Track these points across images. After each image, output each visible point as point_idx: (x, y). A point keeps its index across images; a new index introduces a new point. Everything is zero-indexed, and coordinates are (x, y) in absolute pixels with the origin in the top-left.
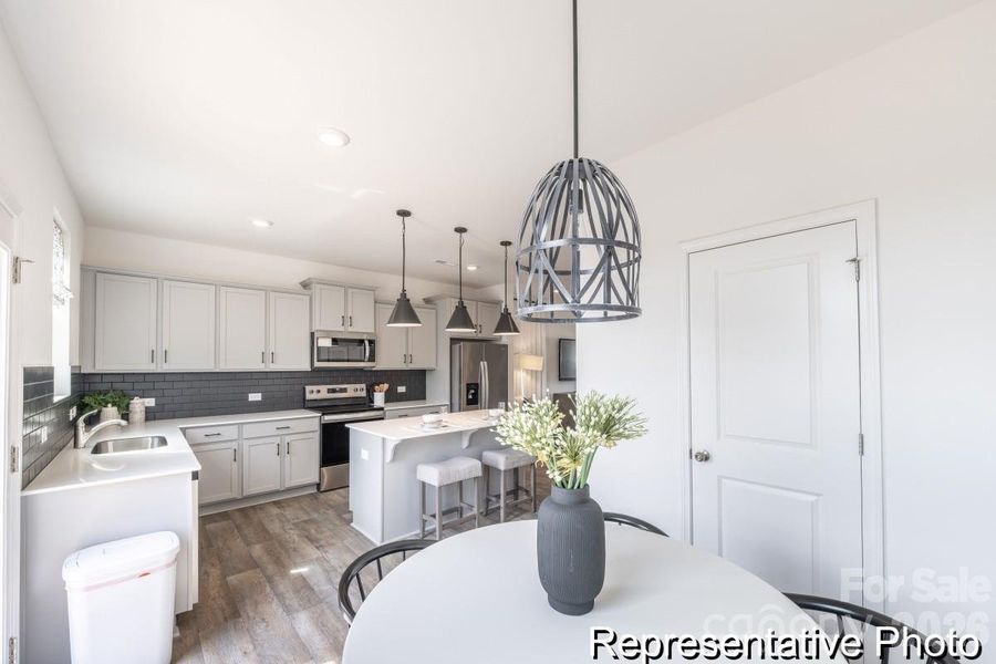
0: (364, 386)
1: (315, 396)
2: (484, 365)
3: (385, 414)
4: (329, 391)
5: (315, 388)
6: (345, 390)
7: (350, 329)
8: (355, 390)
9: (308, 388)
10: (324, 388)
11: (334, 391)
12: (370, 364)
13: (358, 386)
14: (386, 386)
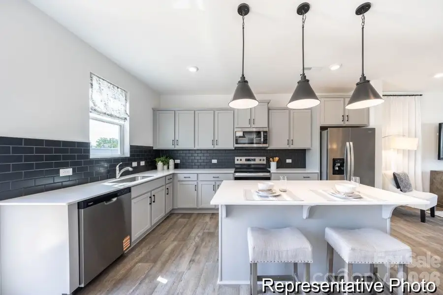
0: (265, 158)
1: (239, 162)
2: (350, 145)
3: (271, 175)
4: (247, 160)
5: (239, 158)
6: (254, 160)
7: (253, 126)
8: (259, 160)
9: (236, 158)
10: (244, 159)
11: (249, 160)
12: (265, 145)
13: (262, 158)
14: (277, 159)
